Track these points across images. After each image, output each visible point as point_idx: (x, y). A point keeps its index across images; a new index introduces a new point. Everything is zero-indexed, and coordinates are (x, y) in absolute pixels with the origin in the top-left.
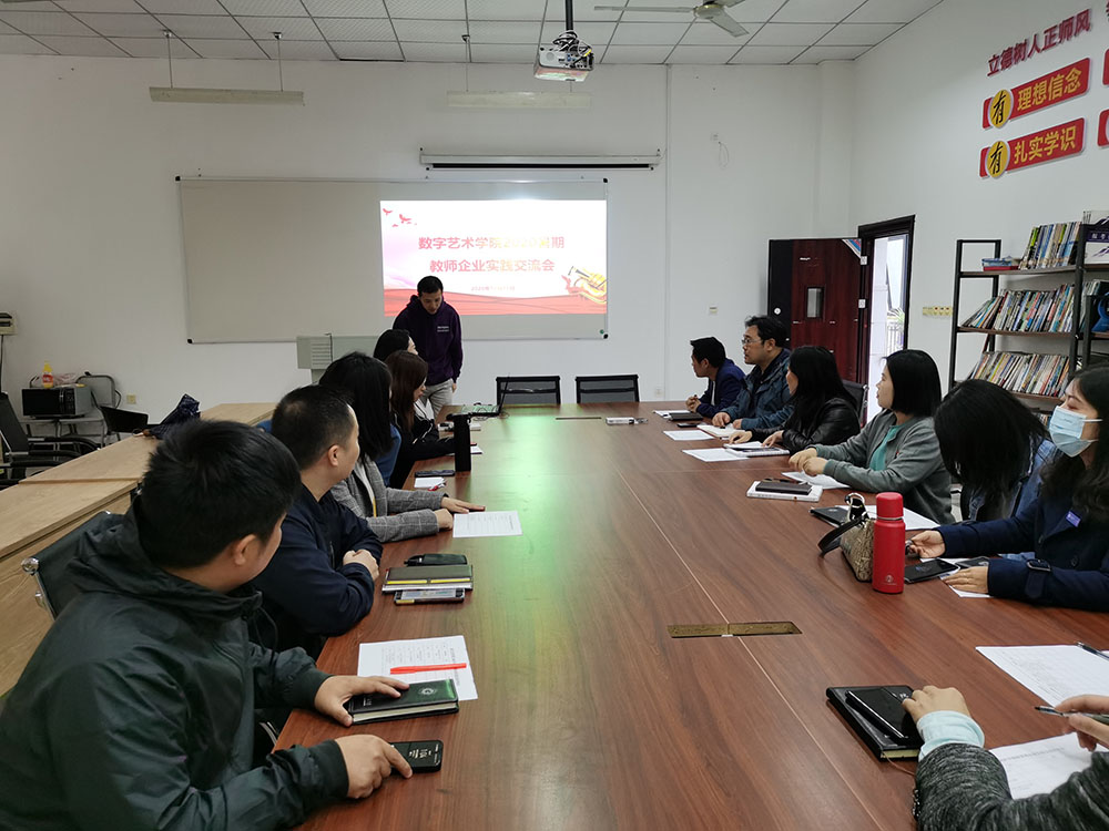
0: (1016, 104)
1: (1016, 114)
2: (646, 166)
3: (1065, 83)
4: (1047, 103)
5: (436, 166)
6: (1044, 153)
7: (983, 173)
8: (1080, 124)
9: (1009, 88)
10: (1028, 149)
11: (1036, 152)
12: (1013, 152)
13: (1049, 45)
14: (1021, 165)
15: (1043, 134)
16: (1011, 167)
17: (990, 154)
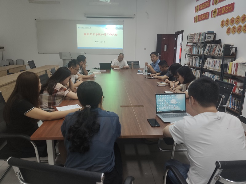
0: (200, 8)
1: (200, 10)
2: (132, 18)
3: (207, 4)
4: (204, 8)
5: (88, 17)
6: (203, 18)
7: (194, 22)
8: (208, 13)
9: (199, 4)
10: (201, 17)
11: (202, 18)
12: (199, 18)
15: (203, 14)
16: (199, 21)
17: (195, 18)
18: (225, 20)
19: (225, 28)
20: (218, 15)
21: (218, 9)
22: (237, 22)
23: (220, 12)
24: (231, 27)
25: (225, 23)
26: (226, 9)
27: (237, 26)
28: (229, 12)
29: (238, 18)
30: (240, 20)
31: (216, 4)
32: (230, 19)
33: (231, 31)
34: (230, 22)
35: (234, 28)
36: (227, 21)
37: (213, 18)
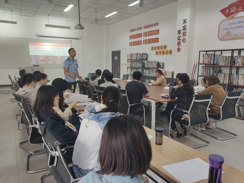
0: (134, 37)
2: (78, 39)
3: (139, 35)
4: (137, 38)
5: (40, 36)
6: (137, 44)
7: (130, 45)
8: (141, 41)
9: (133, 35)
10: (135, 43)
13: (137, 30)
14: (135, 45)
15: (137, 41)
16: (133, 45)
17: (131, 43)
18: (154, 47)
19: (154, 51)
20: (148, 43)
21: (148, 40)
22: (162, 49)
23: (150, 41)
24: (158, 51)
25: (154, 48)
26: (153, 40)
27: (162, 51)
28: (156, 42)
29: (162, 46)
30: (163, 48)
31: (146, 36)
32: (157, 46)
33: (158, 53)
34: (157, 48)
35: (160, 52)
36: (155, 47)
37: (145, 45)
